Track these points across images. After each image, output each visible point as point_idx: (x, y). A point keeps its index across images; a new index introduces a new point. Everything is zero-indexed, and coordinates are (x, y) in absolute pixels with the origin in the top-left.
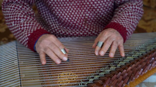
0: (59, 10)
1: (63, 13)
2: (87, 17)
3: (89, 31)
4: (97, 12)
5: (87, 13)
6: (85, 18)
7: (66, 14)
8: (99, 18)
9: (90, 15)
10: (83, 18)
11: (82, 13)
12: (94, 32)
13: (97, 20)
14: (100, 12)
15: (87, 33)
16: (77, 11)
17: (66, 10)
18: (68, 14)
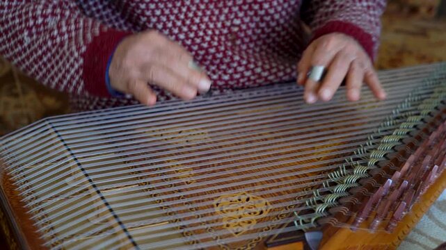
0: (158, 13)
1: (168, 20)
2: (236, 29)
3: (247, 69)
4: (262, 12)
5: (237, 17)
6: (230, 32)
7: (179, 23)
8: (267, 30)
9: (243, 22)
10: (225, 31)
11: (222, 18)
12: (258, 70)
13: (263, 36)
14: (272, 11)
15: (242, 73)
16: (208, 13)
17: (176, 11)
18: (184, 23)
